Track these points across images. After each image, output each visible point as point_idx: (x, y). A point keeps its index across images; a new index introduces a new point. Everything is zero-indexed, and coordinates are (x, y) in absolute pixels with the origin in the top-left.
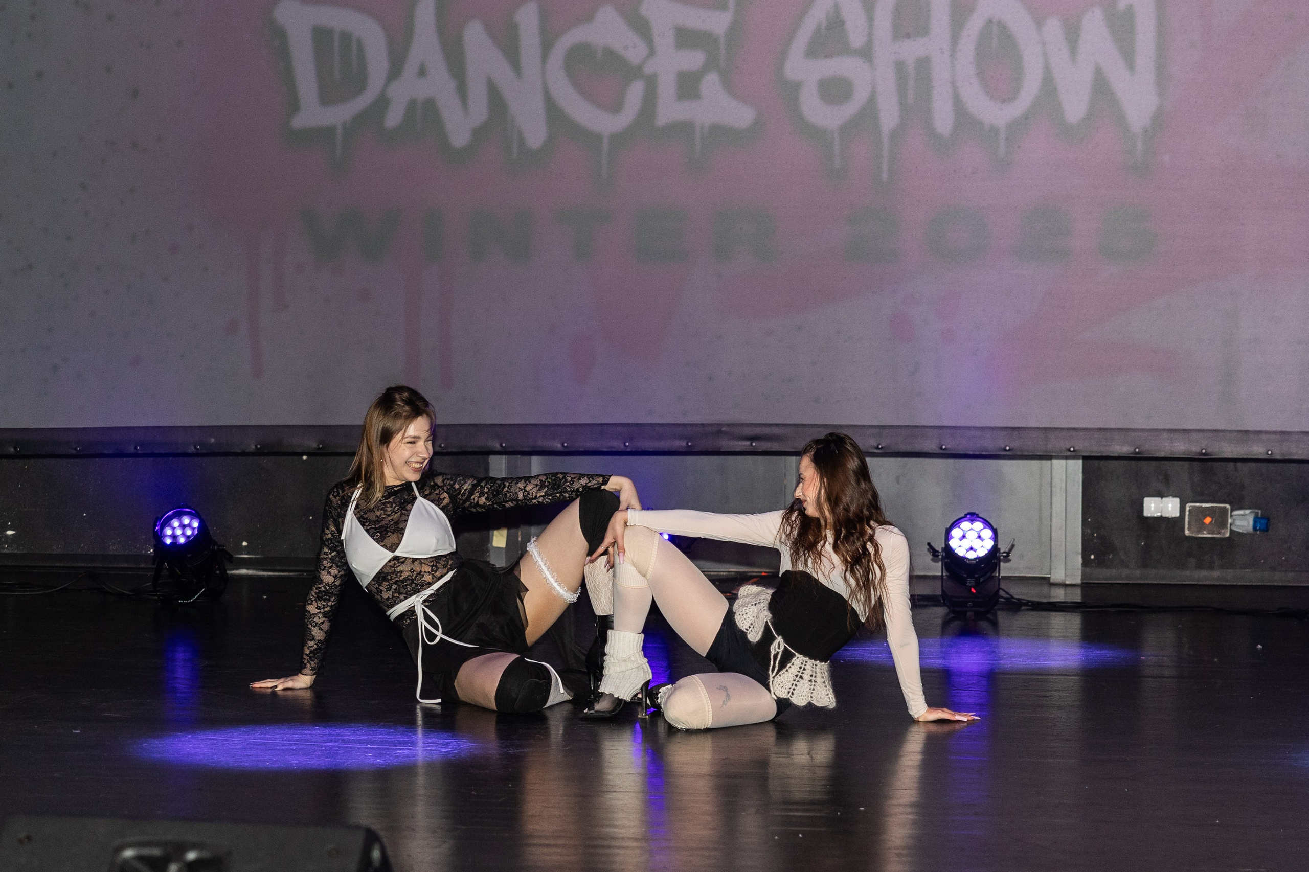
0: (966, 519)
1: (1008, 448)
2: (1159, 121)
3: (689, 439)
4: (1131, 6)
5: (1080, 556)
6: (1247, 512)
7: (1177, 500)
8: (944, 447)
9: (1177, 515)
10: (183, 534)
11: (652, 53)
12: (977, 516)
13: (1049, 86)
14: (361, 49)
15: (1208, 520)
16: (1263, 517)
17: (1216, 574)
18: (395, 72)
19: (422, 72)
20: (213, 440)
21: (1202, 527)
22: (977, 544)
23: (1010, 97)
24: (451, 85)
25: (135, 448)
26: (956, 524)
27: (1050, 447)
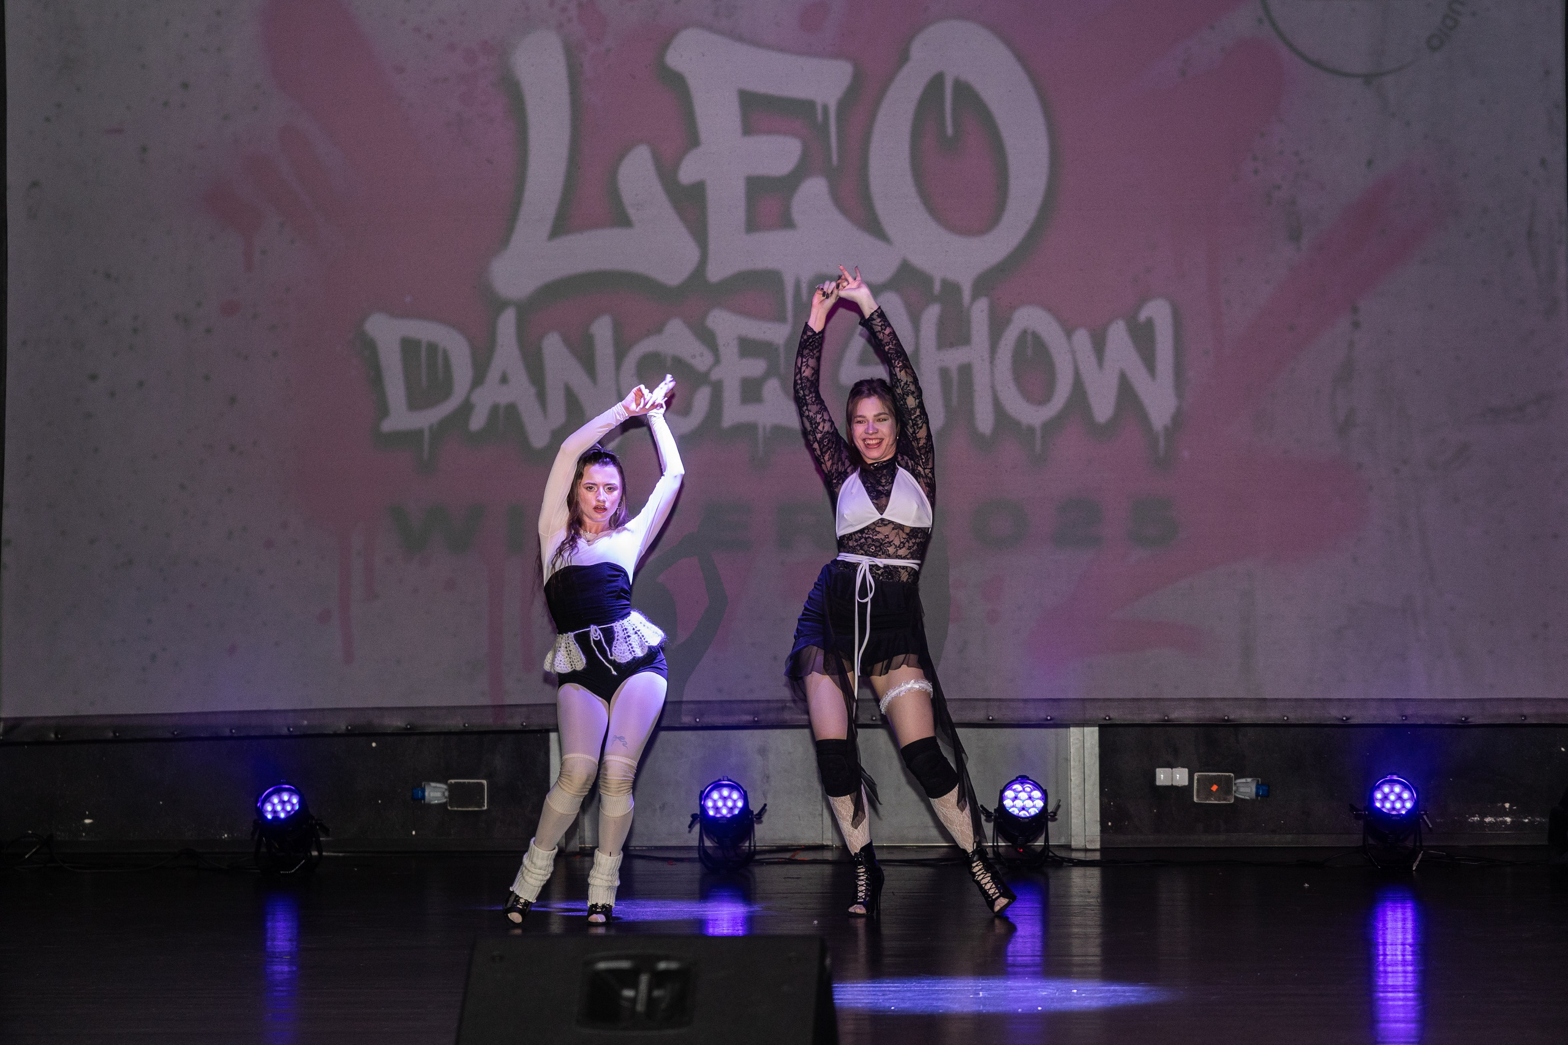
0: (1017, 782)
1: (1049, 718)
2: (1179, 420)
3: (755, 713)
4: (1151, 318)
5: (1099, 823)
6: (1249, 780)
7: (1186, 770)
8: (991, 718)
9: (1186, 783)
10: (284, 809)
11: (717, 361)
12: (1028, 778)
13: (1079, 388)
14: (446, 359)
15: (1215, 788)
16: (1263, 784)
17: (1222, 837)
18: (478, 380)
19: (504, 380)
20: (306, 722)
21: (1210, 794)
22: (1029, 803)
23: (1044, 399)
24: (532, 391)
25: (231, 731)
26: (1008, 786)
27: (1087, 716)
